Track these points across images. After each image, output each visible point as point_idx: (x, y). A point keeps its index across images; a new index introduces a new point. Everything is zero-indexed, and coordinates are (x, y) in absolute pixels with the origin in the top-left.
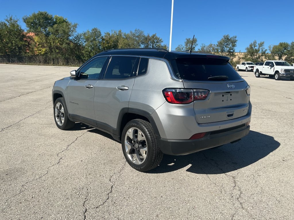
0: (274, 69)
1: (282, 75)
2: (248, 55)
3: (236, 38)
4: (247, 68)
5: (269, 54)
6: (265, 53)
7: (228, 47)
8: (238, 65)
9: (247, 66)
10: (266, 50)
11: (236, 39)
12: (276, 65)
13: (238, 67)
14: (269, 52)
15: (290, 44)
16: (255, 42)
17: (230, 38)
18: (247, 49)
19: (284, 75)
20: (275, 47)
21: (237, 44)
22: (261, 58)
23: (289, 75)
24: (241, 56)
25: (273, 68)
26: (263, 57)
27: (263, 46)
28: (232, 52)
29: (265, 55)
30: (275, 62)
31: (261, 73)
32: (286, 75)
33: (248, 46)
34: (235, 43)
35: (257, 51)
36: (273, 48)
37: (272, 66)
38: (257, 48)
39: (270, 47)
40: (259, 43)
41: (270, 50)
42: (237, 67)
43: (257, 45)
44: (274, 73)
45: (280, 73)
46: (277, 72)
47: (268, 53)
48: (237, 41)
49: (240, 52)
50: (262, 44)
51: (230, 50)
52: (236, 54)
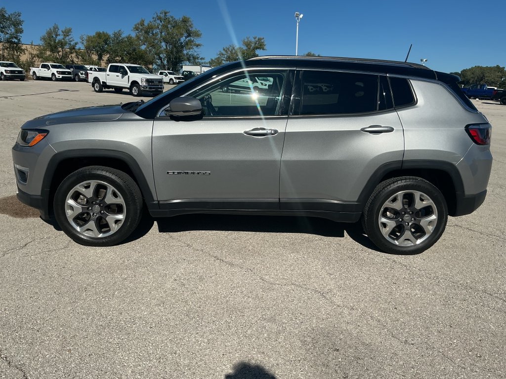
0: (129, 78)
1: (144, 88)
2: (45, 50)
3: (19, 16)
4: (53, 74)
5: (82, 51)
6: (74, 49)
7: (8, 33)
8: (33, 69)
9: (55, 71)
10: (76, 44)
11: (21, 18)
12: (131, 72)
13: (34, 72)
14: (81, 47)
15: (112, 36)
16: (56, 28)
17: (7, 16)
18: (44, 39)
19: (146, 88)
20: (90, 39)
21: (23, 27)
22: (70, 56)
23: (154, 88)
24: (35, 52)
25: (127, 76)
26: (74, 55)
27: (70, 36)
28: (17, 44)
29: (76, 52)
30: (127, 66)
31: (105, 85)
32: (150, 88)
33: (44, 33)
34: (21, 27)
35: (62, 44)
36: (88, 41)
37: (124, 73)
38: (60, 38)
39: (82, 38)
40: (64, 30)
41: (83, 43)
42: (31, 73)
43: (60, 32)
44: (130, 84)
45: (141, 84)
46: (134, 83)
47: (79, 49)
48: (23, 21)
49: (32, 43)
50: (68, 33)
51: (12, 38)
52: (24, 47)
